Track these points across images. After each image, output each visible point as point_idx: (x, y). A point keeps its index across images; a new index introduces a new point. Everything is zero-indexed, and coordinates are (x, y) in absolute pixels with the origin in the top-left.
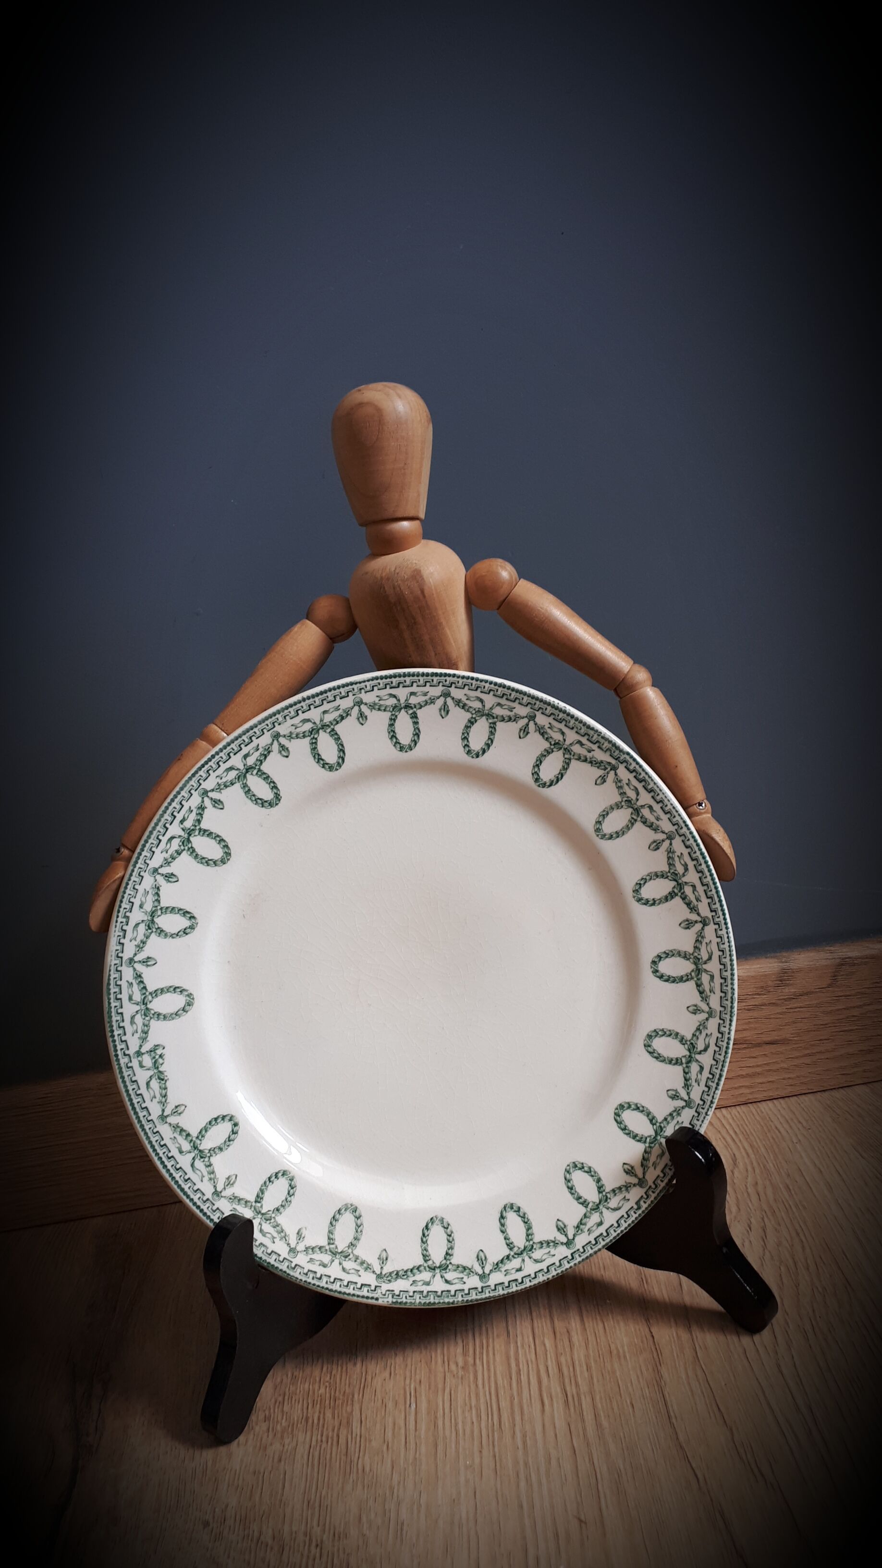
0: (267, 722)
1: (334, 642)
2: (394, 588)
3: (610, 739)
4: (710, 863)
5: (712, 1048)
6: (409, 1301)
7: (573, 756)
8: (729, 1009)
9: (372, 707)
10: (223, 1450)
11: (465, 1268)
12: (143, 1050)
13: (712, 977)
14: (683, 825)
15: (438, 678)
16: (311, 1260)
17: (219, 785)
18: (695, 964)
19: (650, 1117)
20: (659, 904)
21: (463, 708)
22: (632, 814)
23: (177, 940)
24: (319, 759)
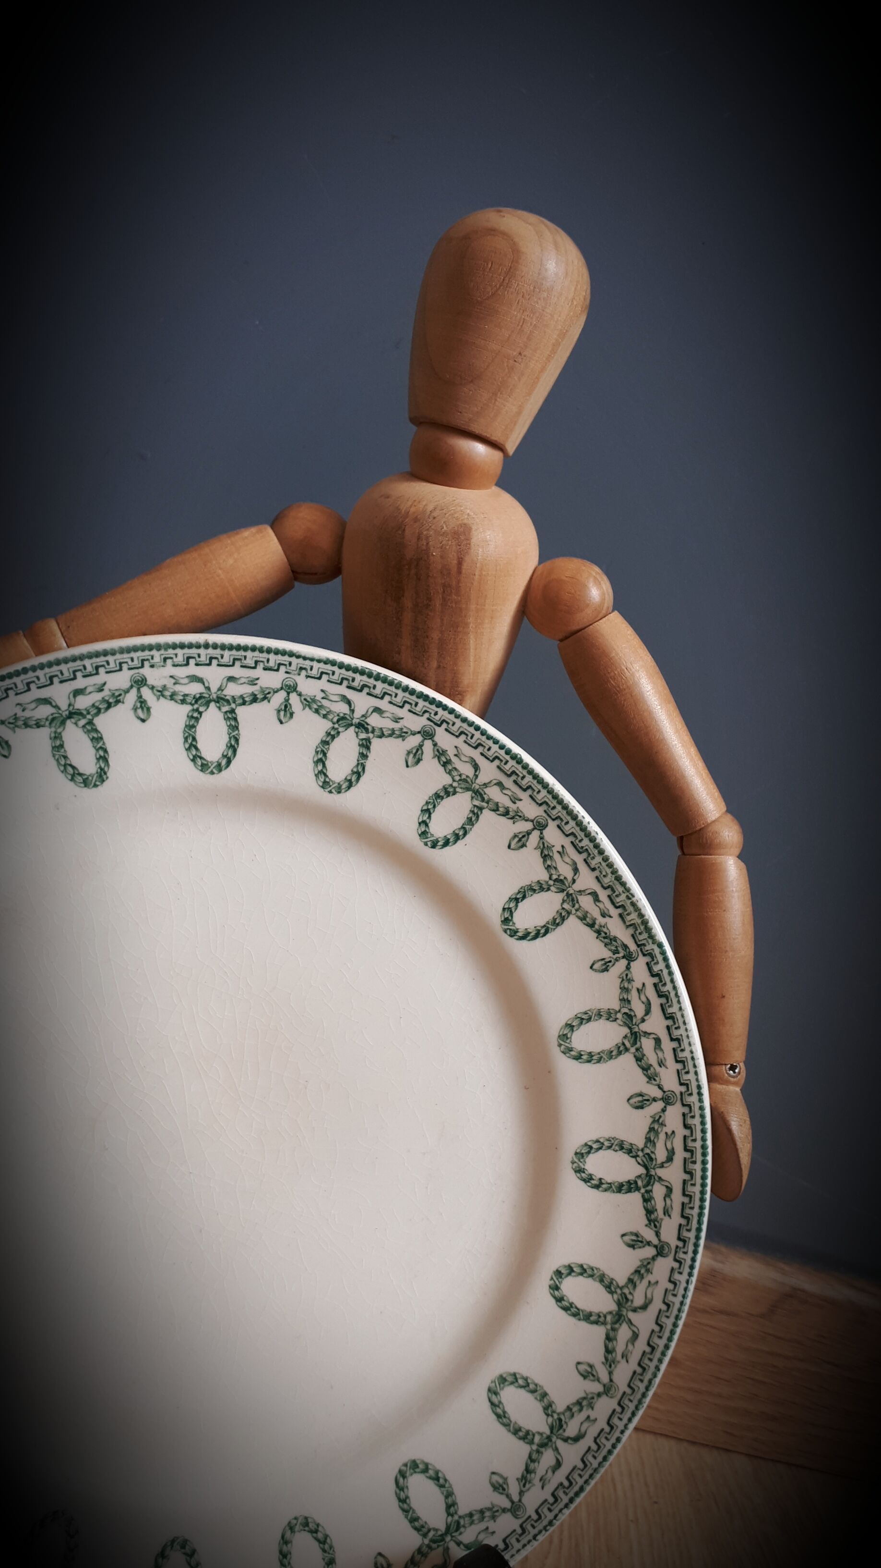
0: (133, 654)
1: (296, 579)
2: (419, 538)
3: (643, 911)
4: (709, 1166)
5: (588, 1441)
7: (577, 910)
8: (639, 1396)
9: (309, 703)
13: (635, 1336)
14: (695, 1091)
15: (427, 704)
17: (16, 718)
18: (619, 1304)
19: (450, 1500)
20: (606, 1190)
21: (444, 765)
22: (625, 1037)
24: (191, 745)
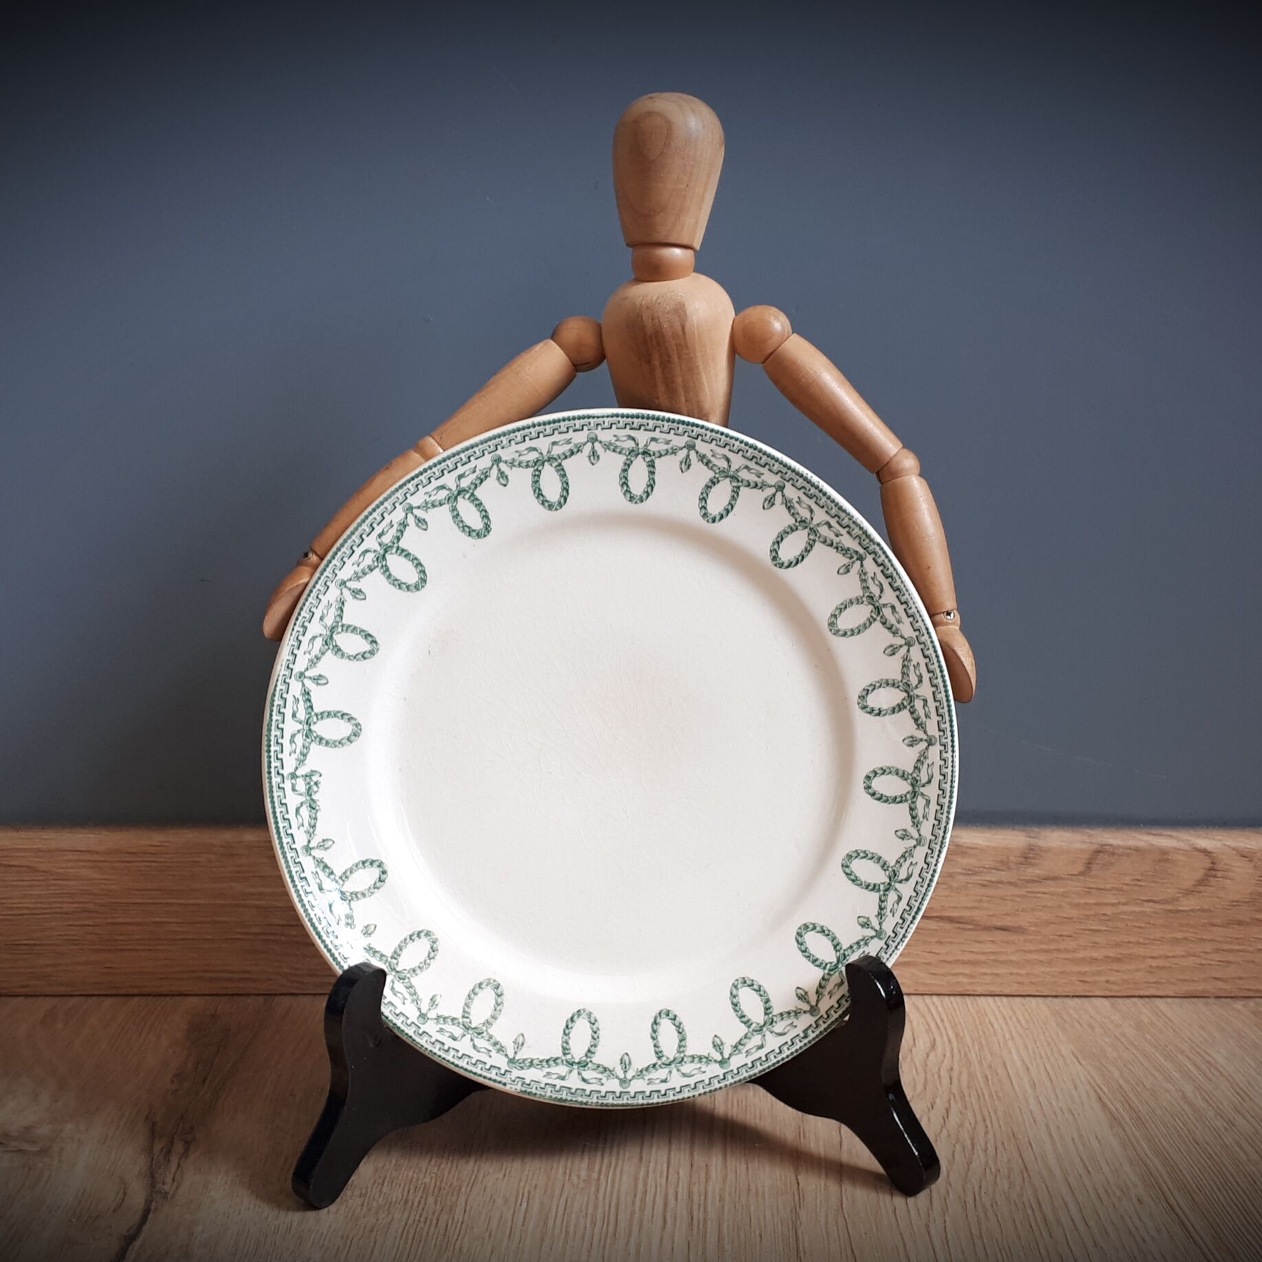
0: (489, 443)
1: (577, 370)
2: (653, 319)
3: (862, 525)
4: (947, 678)
5: (915, 878)
6: (538, 1093)
7: (819, 538)
8: (940, 839)
9: (607, 446)
10: (311, 1215)
11: (605, 1069)
12: (299, 773)
13: (928, 802)
14: (925, 632)
15: (685, 426)
16: (441, 1030)
17: (426, 503)
18: (912, 785)
19: (835, 942)
20: (884, 715)
21: (707, 464)
22: (872, 611)
23: (355, 663)
24: (539, 494)
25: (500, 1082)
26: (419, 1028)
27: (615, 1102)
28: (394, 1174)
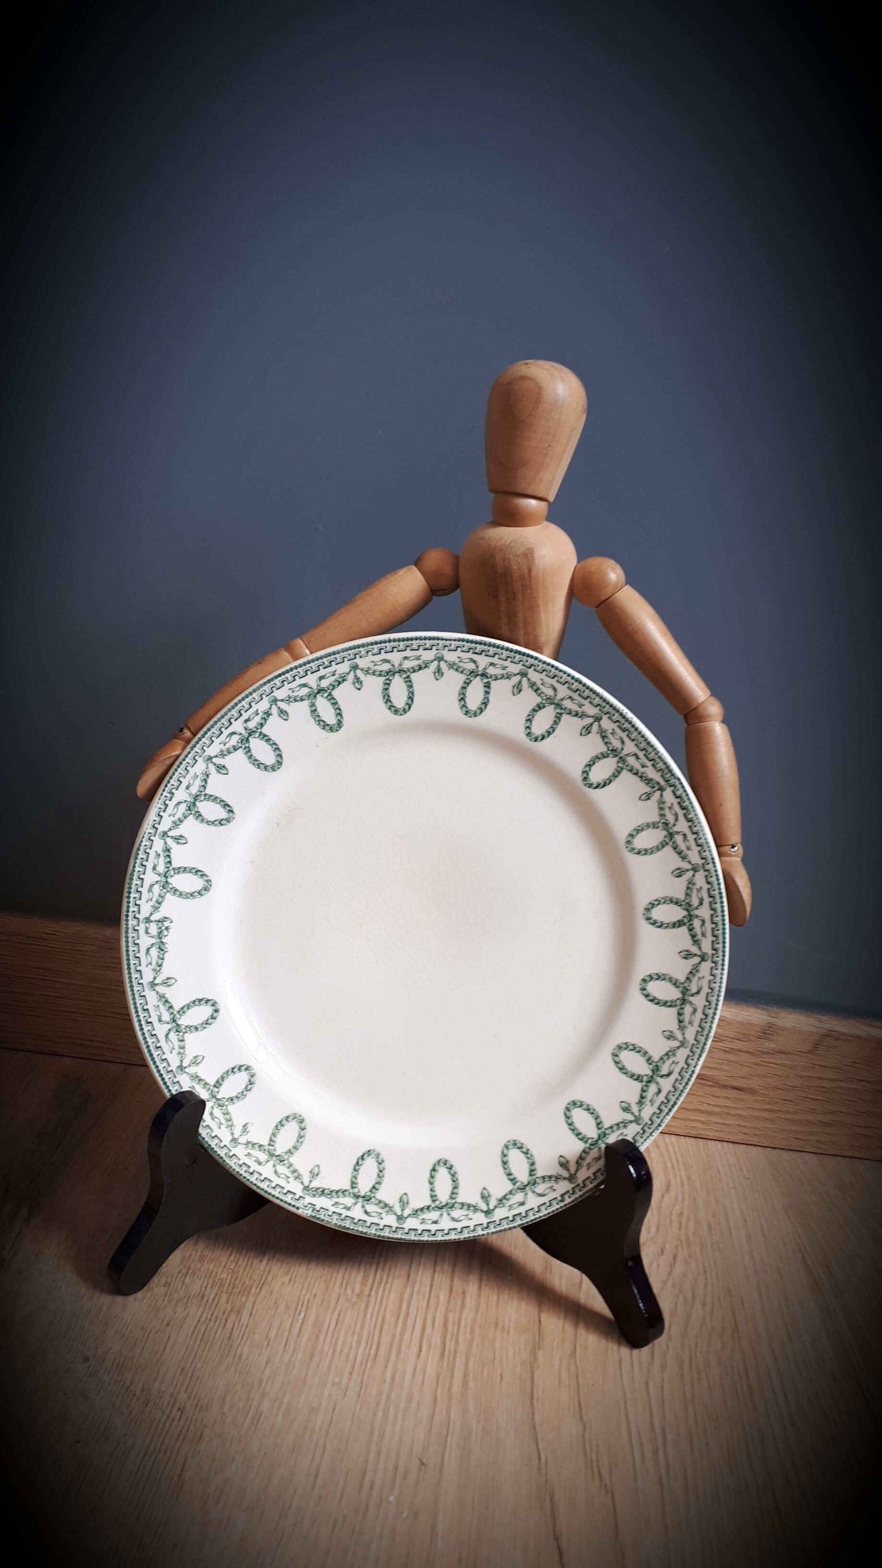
0: (349, 652)
1: (433, 594)
2: (504, 560)
3: (666, 761)
5: (675, 1075)
6: (326, 1219)
7: (627, 766)
8: (701, 1045)
9: (451, 666)
10: (120, 1299)
11: (386, 1205)
12: (153, 918)
13: (695, 1010)
14: (711, 861)
15: (520, 656)
16: (249, 1155)
17: (290, 697)
18: (683, 993)
19: (598, 1121)
20: (666, 928)
21: (536, 691)
22: (665, 836)
23: (212, 828)
24: (387, 700)
25: (294, 1206)
26: (230, 1151)
27: (391, 1236)
28: (198, 1265)
